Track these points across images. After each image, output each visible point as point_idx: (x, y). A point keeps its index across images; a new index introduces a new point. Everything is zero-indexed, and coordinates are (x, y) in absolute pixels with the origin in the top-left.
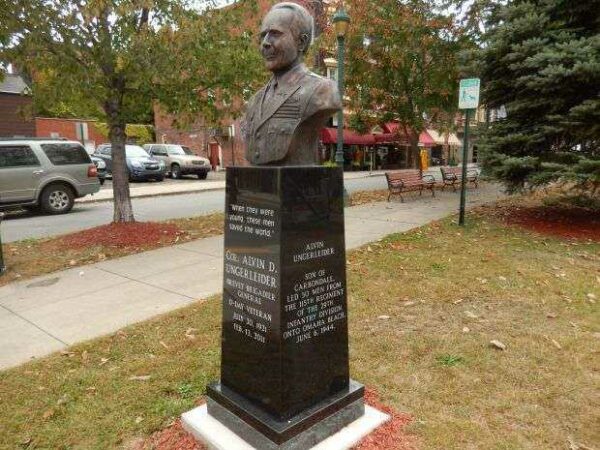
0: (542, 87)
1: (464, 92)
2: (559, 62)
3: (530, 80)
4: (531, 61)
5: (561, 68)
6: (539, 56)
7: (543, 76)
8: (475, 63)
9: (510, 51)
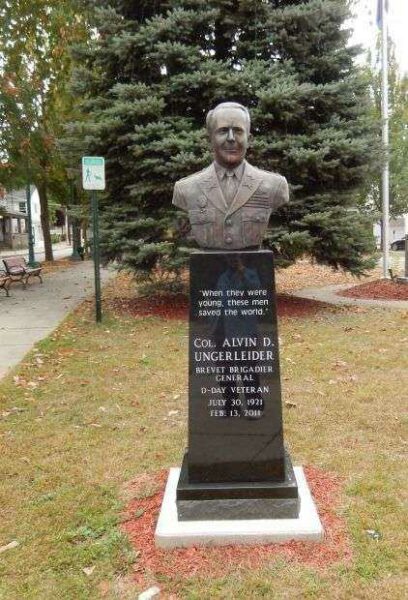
0: (170, 172)
1: (88, 171)
2: (188, 150)
3: (159, 164)
4: (158, 145)
5: (192, 156)
6: (166, 141)
7: (175, 162)
8: (88, 139)
9: (133, 130)
